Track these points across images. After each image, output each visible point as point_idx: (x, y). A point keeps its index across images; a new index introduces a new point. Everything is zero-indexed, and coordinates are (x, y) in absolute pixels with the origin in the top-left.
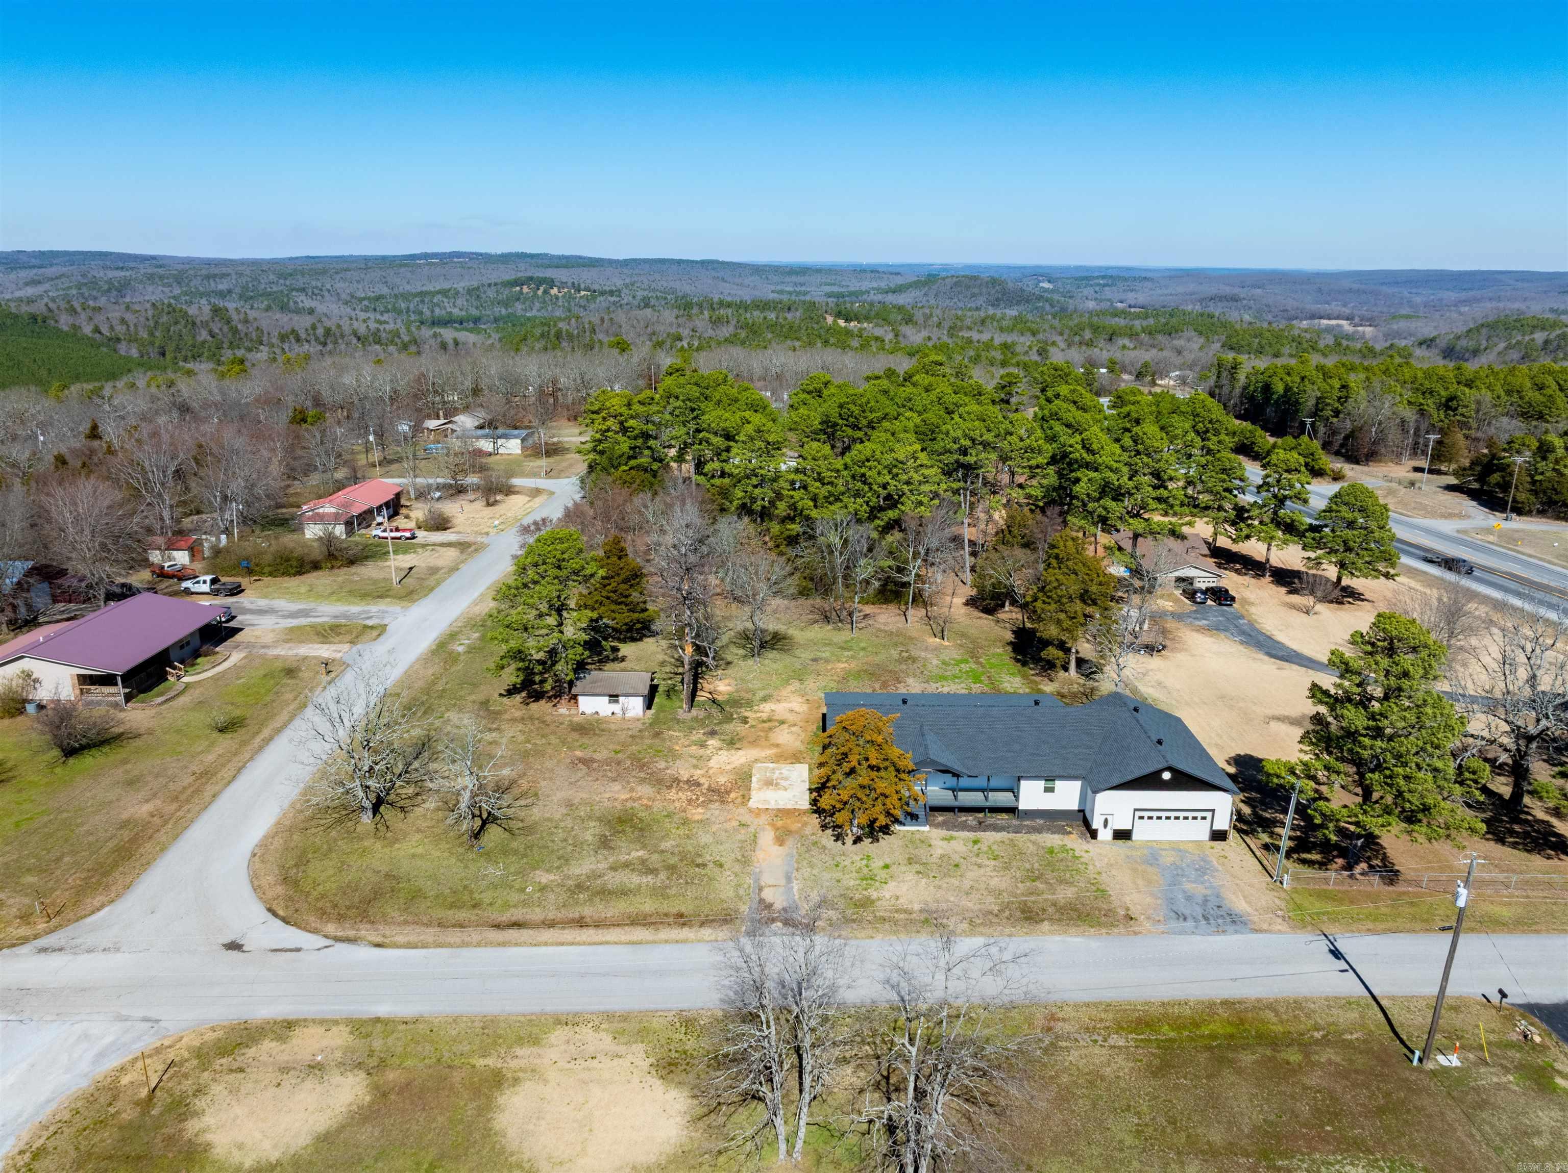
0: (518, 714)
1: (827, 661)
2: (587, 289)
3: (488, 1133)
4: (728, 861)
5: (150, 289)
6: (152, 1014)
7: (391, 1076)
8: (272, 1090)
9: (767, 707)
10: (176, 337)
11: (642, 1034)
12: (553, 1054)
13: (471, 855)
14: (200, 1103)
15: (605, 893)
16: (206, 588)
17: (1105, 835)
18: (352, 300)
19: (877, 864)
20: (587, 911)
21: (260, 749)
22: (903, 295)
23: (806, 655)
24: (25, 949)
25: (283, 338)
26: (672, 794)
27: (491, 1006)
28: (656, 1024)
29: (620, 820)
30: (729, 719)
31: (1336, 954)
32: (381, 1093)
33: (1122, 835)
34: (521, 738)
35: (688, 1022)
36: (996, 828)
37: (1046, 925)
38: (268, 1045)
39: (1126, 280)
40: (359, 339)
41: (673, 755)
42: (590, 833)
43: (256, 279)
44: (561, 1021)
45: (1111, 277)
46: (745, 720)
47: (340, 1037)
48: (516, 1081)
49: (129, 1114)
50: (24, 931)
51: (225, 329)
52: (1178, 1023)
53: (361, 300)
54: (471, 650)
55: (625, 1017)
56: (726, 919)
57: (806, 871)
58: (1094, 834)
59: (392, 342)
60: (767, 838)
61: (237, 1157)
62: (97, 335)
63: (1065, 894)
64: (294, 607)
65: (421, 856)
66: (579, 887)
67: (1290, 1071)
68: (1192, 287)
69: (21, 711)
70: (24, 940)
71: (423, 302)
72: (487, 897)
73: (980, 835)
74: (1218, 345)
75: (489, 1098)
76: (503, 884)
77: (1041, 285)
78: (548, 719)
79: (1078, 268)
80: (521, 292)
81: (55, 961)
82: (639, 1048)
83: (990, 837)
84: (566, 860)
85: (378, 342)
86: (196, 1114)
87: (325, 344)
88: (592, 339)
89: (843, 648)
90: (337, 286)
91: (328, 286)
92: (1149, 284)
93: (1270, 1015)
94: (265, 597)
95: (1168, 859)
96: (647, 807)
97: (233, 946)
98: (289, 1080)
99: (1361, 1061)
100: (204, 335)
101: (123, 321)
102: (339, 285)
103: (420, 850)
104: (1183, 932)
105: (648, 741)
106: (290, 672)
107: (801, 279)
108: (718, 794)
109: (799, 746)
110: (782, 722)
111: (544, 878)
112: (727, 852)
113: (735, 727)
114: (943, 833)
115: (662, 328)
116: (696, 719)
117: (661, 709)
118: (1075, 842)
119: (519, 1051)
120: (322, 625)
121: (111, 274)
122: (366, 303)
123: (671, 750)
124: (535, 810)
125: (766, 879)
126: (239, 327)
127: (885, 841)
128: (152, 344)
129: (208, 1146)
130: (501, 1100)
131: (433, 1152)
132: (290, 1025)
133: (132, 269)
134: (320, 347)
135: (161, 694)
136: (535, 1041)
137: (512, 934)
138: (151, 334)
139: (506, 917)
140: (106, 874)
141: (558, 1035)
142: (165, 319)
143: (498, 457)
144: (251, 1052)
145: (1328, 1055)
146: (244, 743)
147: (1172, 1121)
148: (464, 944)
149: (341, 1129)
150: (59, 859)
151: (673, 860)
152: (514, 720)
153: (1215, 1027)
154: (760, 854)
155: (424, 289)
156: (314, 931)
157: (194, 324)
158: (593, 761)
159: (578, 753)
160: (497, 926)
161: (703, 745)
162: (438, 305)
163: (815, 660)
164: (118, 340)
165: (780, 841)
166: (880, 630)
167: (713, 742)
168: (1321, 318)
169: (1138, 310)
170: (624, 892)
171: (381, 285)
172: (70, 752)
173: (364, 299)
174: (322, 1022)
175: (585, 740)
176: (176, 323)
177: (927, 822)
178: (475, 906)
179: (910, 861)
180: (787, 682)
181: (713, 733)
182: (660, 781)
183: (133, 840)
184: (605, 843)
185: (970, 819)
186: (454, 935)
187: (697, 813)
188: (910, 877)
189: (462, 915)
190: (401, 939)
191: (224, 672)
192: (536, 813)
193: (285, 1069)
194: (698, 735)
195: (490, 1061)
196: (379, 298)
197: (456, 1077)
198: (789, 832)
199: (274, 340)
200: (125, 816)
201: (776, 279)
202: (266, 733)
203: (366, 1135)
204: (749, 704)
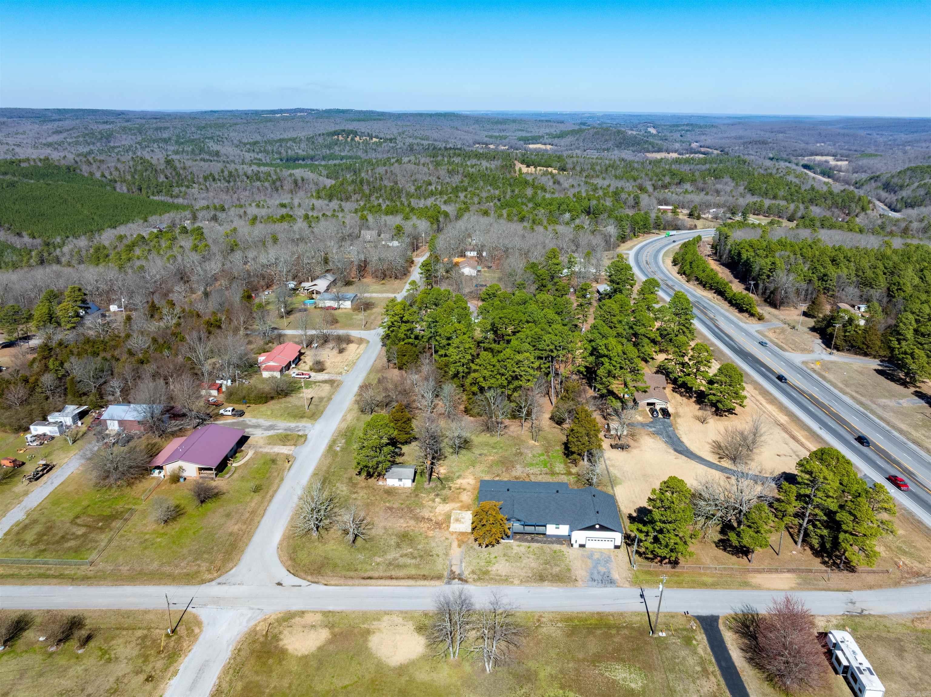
0: (363, 484)
1: (486, 455)
2: (377, 137)
3: (367, 648)
4: (441, 554)
5: (124, 137)
6: (260, 607)
7: (336, 630)
8: (302, 634)
9: (459, 481)
10: (147, 179)
11: (412, 618)
12: (384, 624)
13: (352, 550)
14: (282, 636)
15: (399, 566)
16: (230, 413)
17: (576, 546)
18: (240, 144)
19: (493, 556)
20: (393, 573)
21: (270, 501)
22: (564, 140)
23: (477, 452)
24: (213, 583)
25: (206, 178)
26: (422, 525)
27: (364, 608)
28: (416, 615)
29: (404, 536)
30: (444, 488)
31: (642, 596)
32: (334, 635)
33: (582, 546)
34: (366, 497)
35: (426, 615)
36: (538, 541)
37: (546, 583)
38: (297, 619)
39: (701, 127)
40: (248, 178)
41: (422, 506)
42: (393, 541)
43: (184, 131)
44: (387, 613)
45: (692, 125)
46: (450, 488)
47: (319, 617)
48: (374, 632)
49: (262, 639)
50: (210, 576)
51: (174, 173)
52: (580, 620)
53: (245, 144)
54: (343, 449)
55: (406, 613)
56: (439, 577)
57: (468, 559)
58: (572, 545)
59: (267, 180)
60: (455, 544)
61: (296, 653)
62: (104, 179)
63: (556, 570)
64: (267, 423)
65: (335, 550)
66: (390, 564)
67: (612, 636)
68: (741, 133)
69: (178, 481)
70: (212, 580)
71: (281, 146)
72: (359, 567)
73: (532, 544)
74: (743, 188)
75: (367, 638)
76: (364, 562)
77: (649, 129)
78: (375, 487)
79: (674, 117)
80: (338, 140)
81: (224, 588)
82: (411, 623)
83: (535, 545)
84: (385, 552)
85: (259, 179)
86: (281, 640)
87: (229, 182)
88: (381, 185)
89: (493, 447)
90: (231, 135)
91: (226, 135)
92: (714, 130)
93: (611, 618)
94: (254, 417)
95: (596, 556)
96: (413, 530)
97: (279, 584)
98: (306, 630)
99: (634, 634)
100: (162, 178)
101: (116, 169)
102: (232, 134)
103: (335, 547)
104: (592, 586)
105: (413, 499)
106: (274, 461)
107: (504, 127)
108: (438, 525)
109: (470, 501)
110: (464, 490)
111: (378, 560)
112: (440, 550)
113: (446, 492)
114: (518, 543)
115: (420, 177)
116: (431, 488)
117: (418, 483)
118: (564, 548)
119: (374, 623)
120: (281, 434)
121: (101, 127)
122: (248, 146)
123: (422, 504)
124: (373, 531)
125: (454, 562)
126: (181, 172)
127: (497, 547)
128: (134, 183)
129: (287, 650)
130: (370, 638)
131: (352, 653)
132: (303, 612)
133: (112, 123)
134: (226, 184)
135: (227, 473)
136: (379, 620)
137: (369, 581)
138: (133, 177)
139: (366, 575)
140: (230, 554)
141: (386, 618)
142: (139, 168)
143: (340, 311)
144: (293, 621)
145: (626, 632)
146: (264, 497)
147: (569, 651)
148: (354, 585)
149: (324, 646)
150: (213, 548)
151: (422, 553)
152: (362, 488)
153: (593, 621)
154: (452, 551)
155: (282, 137)
156: (304, 579)
157: (156, 170)
158: (393, 508)
159: (387, 504)
160: (364, 578)
161: (434, 501)
162: (290, 148)
163: (480, 455)
164: (116, 181)
165: (459, 546)
166: (510, 436)
167: (438, 500)
168: (817, 155)
169: (701, 156)
170: (405, 566)
171: (256, 134)
172: (202, 502)
173: (247, 144)
174: (313, 612)
175: (389, 498)
176: (146, 170)
177: (513, 538)
178: (356, 570)
179: (505, 555)
180: (468, 468)
181: (437, 495)
182: (418, 518)
183: (235, 541)
184: (398, 546)
185: (529, 537)
186: (350, 582)
187: (431, 533)
188: (503, 562)
189: (352, 574)
190: (332, 582)
191: (248, 461)
192: (373, 532)
193: (304, 627)
194: (432, 496)
195: (366, 626)
196: (255, 143)
197: (356, 631)
198: (463, 542)
199: (201, 180)
200: (230, 530)
201: (488, 127)
202: (271, 493)
203: (331, 647)
204: (452, 480)
